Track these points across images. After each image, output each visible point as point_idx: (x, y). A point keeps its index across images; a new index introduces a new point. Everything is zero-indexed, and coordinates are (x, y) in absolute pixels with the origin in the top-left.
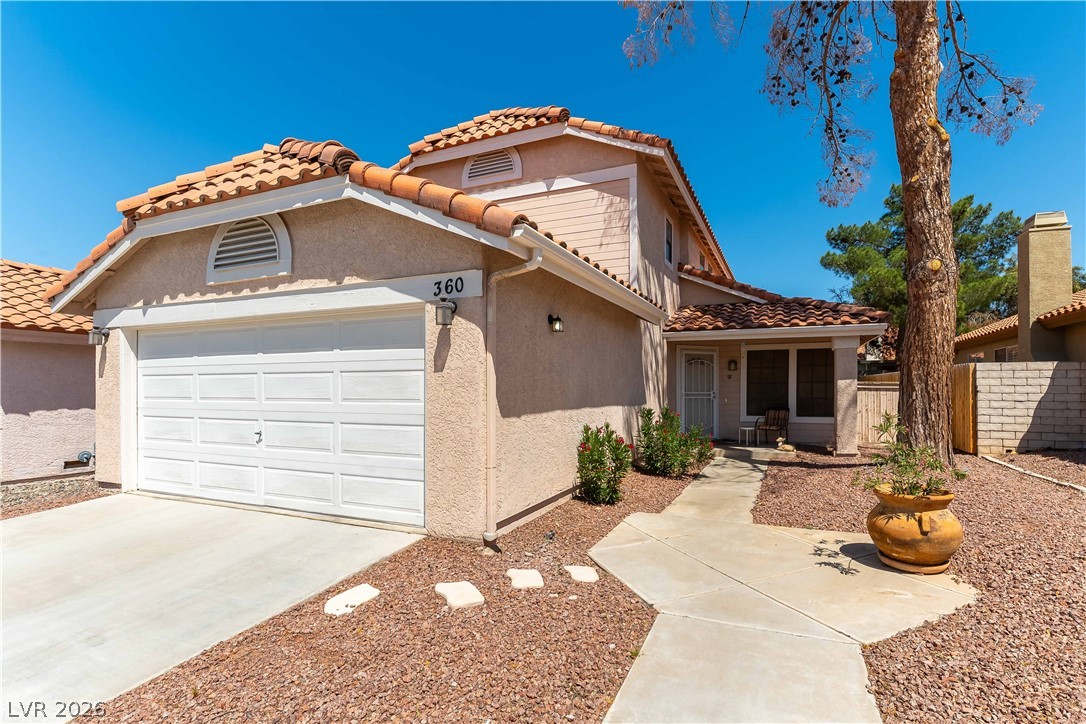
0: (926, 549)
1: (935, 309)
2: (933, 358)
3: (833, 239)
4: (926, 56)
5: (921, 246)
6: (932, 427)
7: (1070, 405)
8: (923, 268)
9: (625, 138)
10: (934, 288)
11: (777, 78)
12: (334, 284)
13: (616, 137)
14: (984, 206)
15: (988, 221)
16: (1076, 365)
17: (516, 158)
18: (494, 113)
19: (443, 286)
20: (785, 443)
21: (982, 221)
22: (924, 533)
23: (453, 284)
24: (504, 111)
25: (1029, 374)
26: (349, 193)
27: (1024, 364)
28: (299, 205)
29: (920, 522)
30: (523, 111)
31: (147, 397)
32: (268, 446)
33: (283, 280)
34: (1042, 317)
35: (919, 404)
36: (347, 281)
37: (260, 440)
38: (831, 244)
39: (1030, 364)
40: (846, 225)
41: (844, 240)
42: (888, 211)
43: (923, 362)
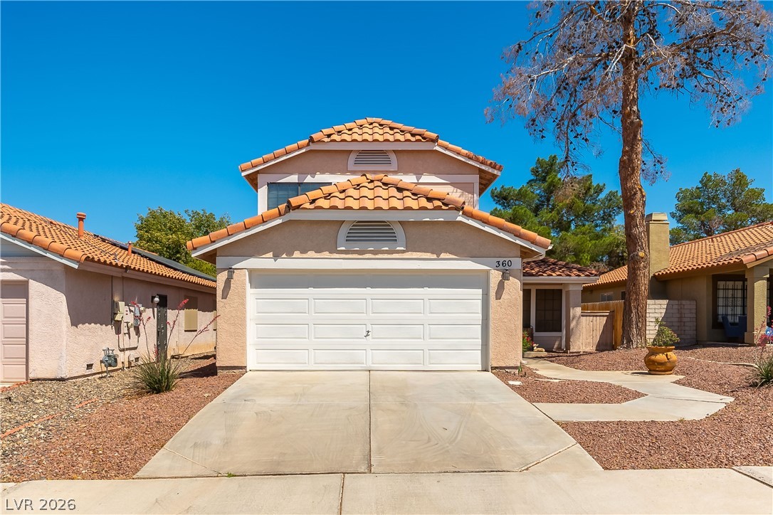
0: (668, 365)
1: (642, 275)
2: (641, 298)
3: (496, 196)
4: (637, 154)
5: (635, 245)
6: (640, 330)
7: (674, 324)
8: (637, 255)
9: (477, 160)
10: (642, 265)
11: (534, 120)
12: (435, 256)
13: (470, 158)
14: (601, 185)
15: (602, 196)
16: (676, 302)
17: (393, 157)
18: (370, 120)
19: (501, 263)
20: (537, 347)
21: (598, 195)
22: (668, 359)
23: (506, 263)
24: (379, 120)
25: (656, 307)
26: (460, 219)
27: (653, 301)
28: (428, 219)
29: (667, 355)
30: (400, 125)
31: (259, 313)
32: (373, 338)
33: (398, 252)
34: (657, 274)
35: (634, 319)
36: (443, 256)
37: (368, 335)
38: (494, 200)
39: (656, 301)
40: (506, 187)
41: (505, 198)
42: (533, 177)
43: (636, 299)
